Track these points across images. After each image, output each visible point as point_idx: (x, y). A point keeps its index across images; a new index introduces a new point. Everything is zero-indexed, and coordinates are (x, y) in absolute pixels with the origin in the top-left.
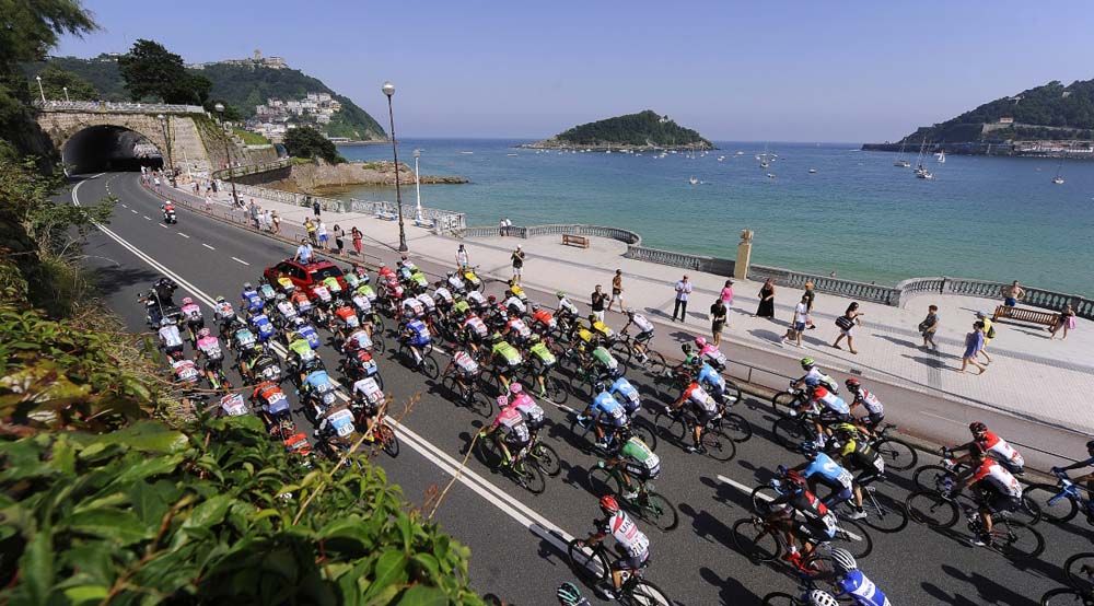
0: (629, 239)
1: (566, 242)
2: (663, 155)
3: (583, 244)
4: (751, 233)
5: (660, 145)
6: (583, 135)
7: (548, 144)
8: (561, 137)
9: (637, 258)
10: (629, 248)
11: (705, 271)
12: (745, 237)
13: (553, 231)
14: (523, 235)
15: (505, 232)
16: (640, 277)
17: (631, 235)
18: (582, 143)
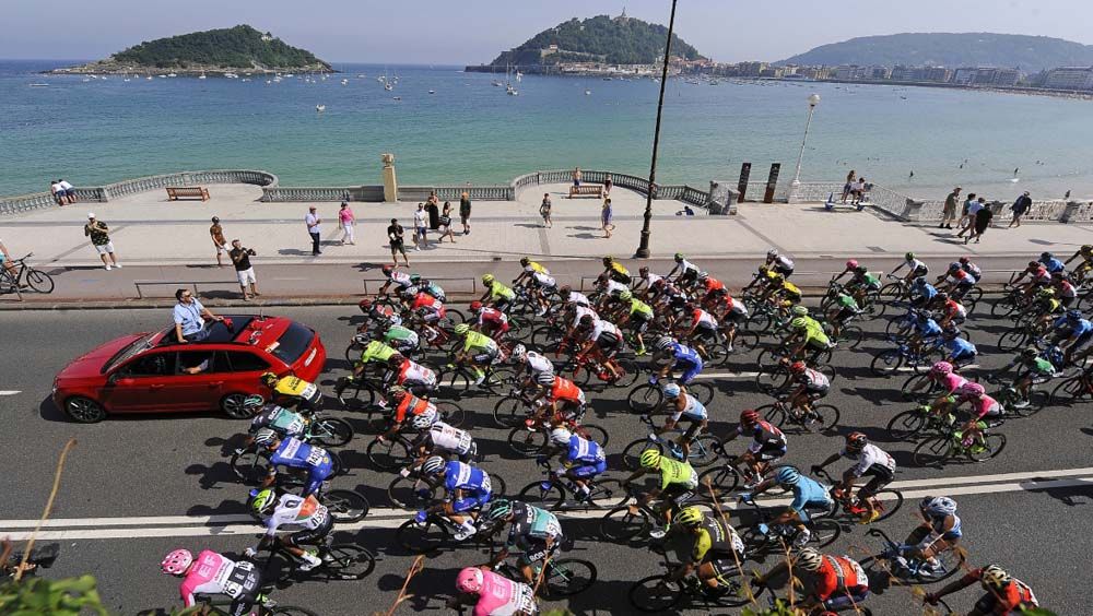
0: (261, 180)
1: (175, 195)
2: (278, 79)
3: (201, 195)
4: (391, 157)
5: (270, 67)
6: (156, 54)
7: (101, 68)
8: (121, 58)
9: (277, 201)
10: (265, 190)
11: (356, 201)
12: (386, 160)
13: (147, 186)
14: (98, 196)
15: (64, 198)
16: (287, 221)
17: (264, 175)
18: (160, 65)
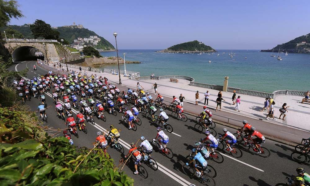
0: (190, 80)
1: (171, 81)
2: (201, 54)
3: (176, 81)
4: (228, 77)
5: (199, 51)
6: (176, 48)
7: (165, 51)
8: (169, 49)
9: (194, 86)
10: (191, 82)
11: (214, 89)
12: (226, 79)
13: (166, 78)
14: (158, 78)
15: (152, 78)
17: (191, 78)
18: (176, 50)
